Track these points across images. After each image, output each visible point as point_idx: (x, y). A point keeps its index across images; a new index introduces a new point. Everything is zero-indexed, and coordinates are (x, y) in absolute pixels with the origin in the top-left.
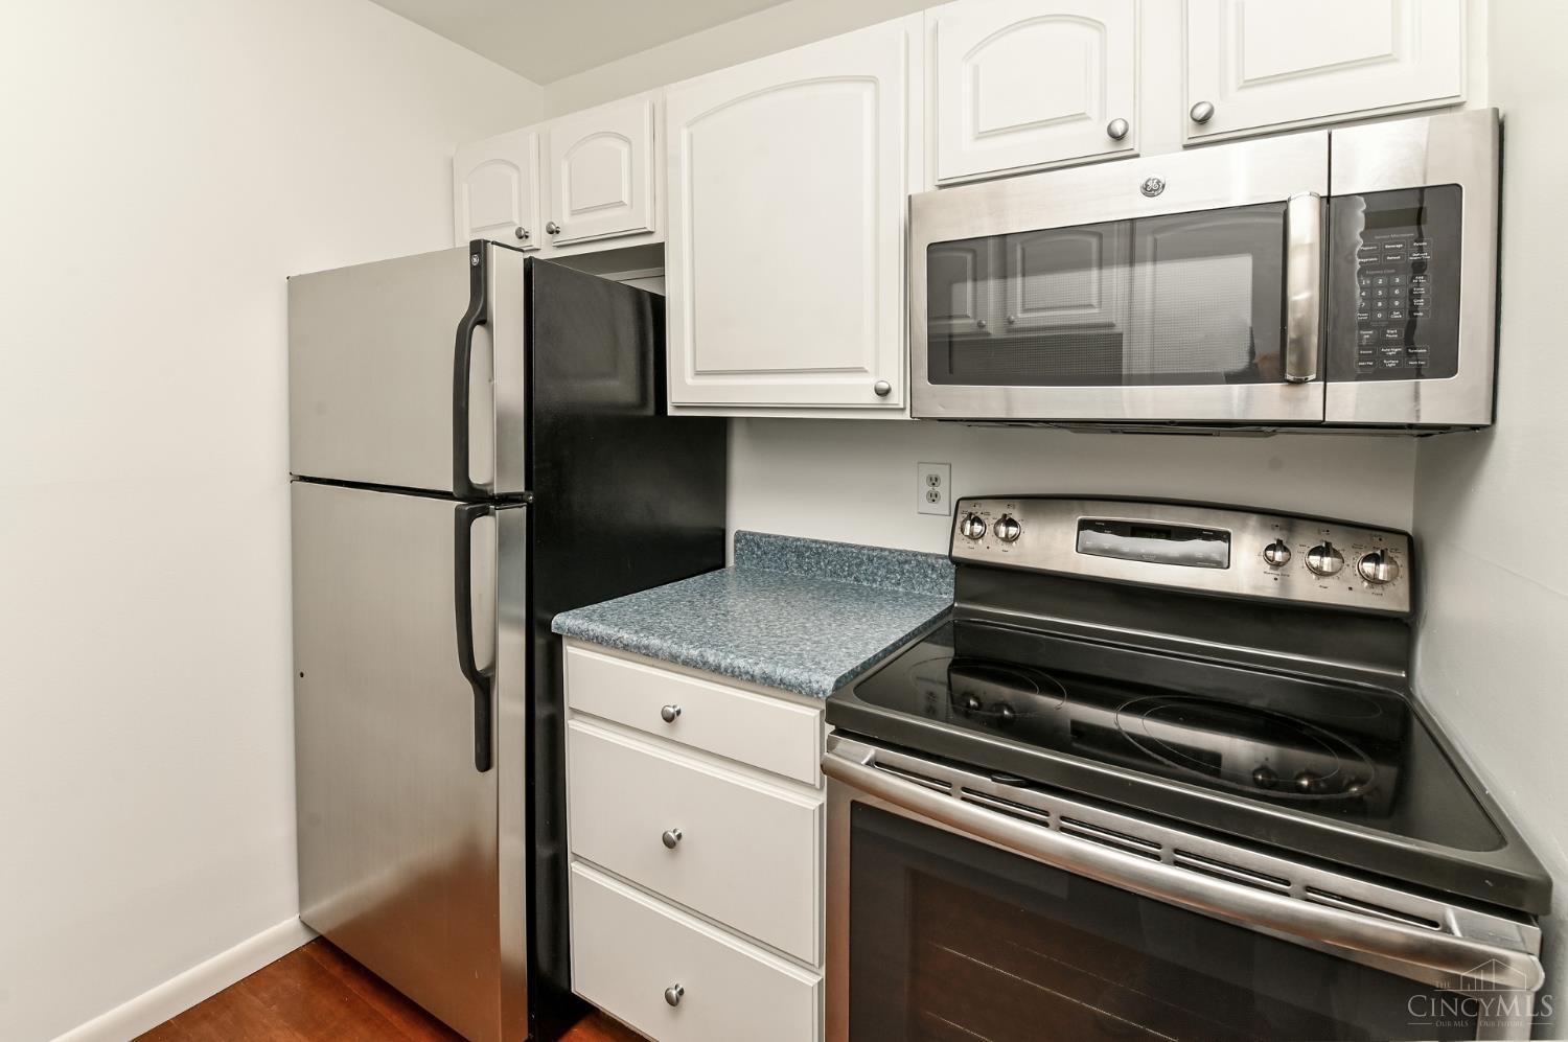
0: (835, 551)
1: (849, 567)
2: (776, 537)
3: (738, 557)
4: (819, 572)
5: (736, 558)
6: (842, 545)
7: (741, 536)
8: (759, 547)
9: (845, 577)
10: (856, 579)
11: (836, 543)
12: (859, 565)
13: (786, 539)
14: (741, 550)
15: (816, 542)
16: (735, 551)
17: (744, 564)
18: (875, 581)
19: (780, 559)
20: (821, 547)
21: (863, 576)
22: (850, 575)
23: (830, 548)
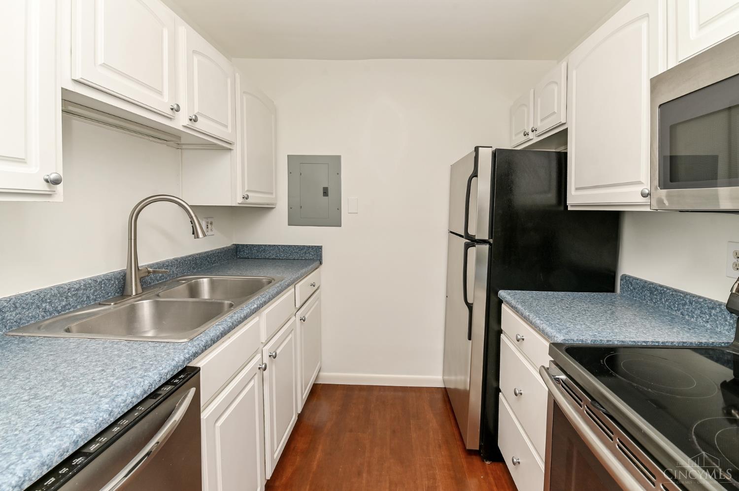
0: (671, 293)
1: (678, 305)
2: (641, 280)
3: (622, 289)
4: (661, 305)
5: (621, 289)
6: (676, 291)
7: (624, 277)
8: (632, 285)
9: (676, 311)
10: (682, 314)
11: (673, 289)
12: (684, 305)
13: (646, 282)
14: (623, 285)
15: (661, 286)
16: (621, 285)
17: (624, 293)
18: (693, 317)
19: (641, 293)
20: (663, 290)
21: (686, 313)
22: (679, 310)
23: (668, 291)
